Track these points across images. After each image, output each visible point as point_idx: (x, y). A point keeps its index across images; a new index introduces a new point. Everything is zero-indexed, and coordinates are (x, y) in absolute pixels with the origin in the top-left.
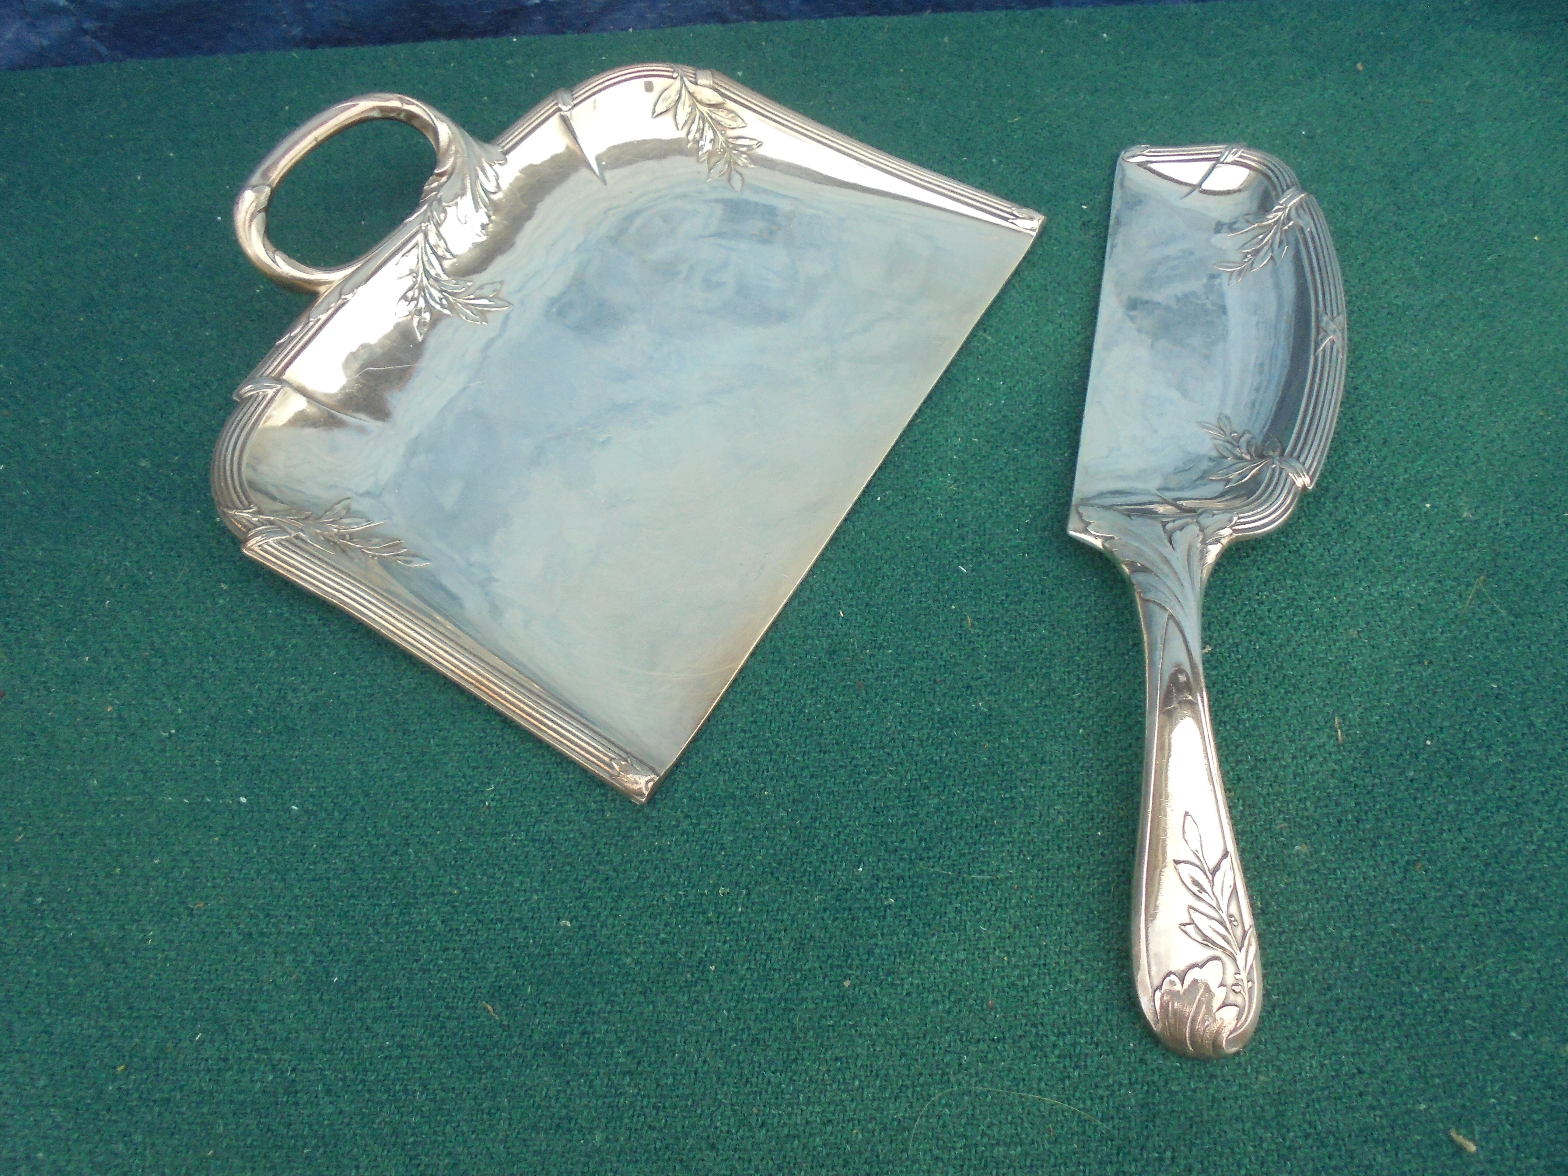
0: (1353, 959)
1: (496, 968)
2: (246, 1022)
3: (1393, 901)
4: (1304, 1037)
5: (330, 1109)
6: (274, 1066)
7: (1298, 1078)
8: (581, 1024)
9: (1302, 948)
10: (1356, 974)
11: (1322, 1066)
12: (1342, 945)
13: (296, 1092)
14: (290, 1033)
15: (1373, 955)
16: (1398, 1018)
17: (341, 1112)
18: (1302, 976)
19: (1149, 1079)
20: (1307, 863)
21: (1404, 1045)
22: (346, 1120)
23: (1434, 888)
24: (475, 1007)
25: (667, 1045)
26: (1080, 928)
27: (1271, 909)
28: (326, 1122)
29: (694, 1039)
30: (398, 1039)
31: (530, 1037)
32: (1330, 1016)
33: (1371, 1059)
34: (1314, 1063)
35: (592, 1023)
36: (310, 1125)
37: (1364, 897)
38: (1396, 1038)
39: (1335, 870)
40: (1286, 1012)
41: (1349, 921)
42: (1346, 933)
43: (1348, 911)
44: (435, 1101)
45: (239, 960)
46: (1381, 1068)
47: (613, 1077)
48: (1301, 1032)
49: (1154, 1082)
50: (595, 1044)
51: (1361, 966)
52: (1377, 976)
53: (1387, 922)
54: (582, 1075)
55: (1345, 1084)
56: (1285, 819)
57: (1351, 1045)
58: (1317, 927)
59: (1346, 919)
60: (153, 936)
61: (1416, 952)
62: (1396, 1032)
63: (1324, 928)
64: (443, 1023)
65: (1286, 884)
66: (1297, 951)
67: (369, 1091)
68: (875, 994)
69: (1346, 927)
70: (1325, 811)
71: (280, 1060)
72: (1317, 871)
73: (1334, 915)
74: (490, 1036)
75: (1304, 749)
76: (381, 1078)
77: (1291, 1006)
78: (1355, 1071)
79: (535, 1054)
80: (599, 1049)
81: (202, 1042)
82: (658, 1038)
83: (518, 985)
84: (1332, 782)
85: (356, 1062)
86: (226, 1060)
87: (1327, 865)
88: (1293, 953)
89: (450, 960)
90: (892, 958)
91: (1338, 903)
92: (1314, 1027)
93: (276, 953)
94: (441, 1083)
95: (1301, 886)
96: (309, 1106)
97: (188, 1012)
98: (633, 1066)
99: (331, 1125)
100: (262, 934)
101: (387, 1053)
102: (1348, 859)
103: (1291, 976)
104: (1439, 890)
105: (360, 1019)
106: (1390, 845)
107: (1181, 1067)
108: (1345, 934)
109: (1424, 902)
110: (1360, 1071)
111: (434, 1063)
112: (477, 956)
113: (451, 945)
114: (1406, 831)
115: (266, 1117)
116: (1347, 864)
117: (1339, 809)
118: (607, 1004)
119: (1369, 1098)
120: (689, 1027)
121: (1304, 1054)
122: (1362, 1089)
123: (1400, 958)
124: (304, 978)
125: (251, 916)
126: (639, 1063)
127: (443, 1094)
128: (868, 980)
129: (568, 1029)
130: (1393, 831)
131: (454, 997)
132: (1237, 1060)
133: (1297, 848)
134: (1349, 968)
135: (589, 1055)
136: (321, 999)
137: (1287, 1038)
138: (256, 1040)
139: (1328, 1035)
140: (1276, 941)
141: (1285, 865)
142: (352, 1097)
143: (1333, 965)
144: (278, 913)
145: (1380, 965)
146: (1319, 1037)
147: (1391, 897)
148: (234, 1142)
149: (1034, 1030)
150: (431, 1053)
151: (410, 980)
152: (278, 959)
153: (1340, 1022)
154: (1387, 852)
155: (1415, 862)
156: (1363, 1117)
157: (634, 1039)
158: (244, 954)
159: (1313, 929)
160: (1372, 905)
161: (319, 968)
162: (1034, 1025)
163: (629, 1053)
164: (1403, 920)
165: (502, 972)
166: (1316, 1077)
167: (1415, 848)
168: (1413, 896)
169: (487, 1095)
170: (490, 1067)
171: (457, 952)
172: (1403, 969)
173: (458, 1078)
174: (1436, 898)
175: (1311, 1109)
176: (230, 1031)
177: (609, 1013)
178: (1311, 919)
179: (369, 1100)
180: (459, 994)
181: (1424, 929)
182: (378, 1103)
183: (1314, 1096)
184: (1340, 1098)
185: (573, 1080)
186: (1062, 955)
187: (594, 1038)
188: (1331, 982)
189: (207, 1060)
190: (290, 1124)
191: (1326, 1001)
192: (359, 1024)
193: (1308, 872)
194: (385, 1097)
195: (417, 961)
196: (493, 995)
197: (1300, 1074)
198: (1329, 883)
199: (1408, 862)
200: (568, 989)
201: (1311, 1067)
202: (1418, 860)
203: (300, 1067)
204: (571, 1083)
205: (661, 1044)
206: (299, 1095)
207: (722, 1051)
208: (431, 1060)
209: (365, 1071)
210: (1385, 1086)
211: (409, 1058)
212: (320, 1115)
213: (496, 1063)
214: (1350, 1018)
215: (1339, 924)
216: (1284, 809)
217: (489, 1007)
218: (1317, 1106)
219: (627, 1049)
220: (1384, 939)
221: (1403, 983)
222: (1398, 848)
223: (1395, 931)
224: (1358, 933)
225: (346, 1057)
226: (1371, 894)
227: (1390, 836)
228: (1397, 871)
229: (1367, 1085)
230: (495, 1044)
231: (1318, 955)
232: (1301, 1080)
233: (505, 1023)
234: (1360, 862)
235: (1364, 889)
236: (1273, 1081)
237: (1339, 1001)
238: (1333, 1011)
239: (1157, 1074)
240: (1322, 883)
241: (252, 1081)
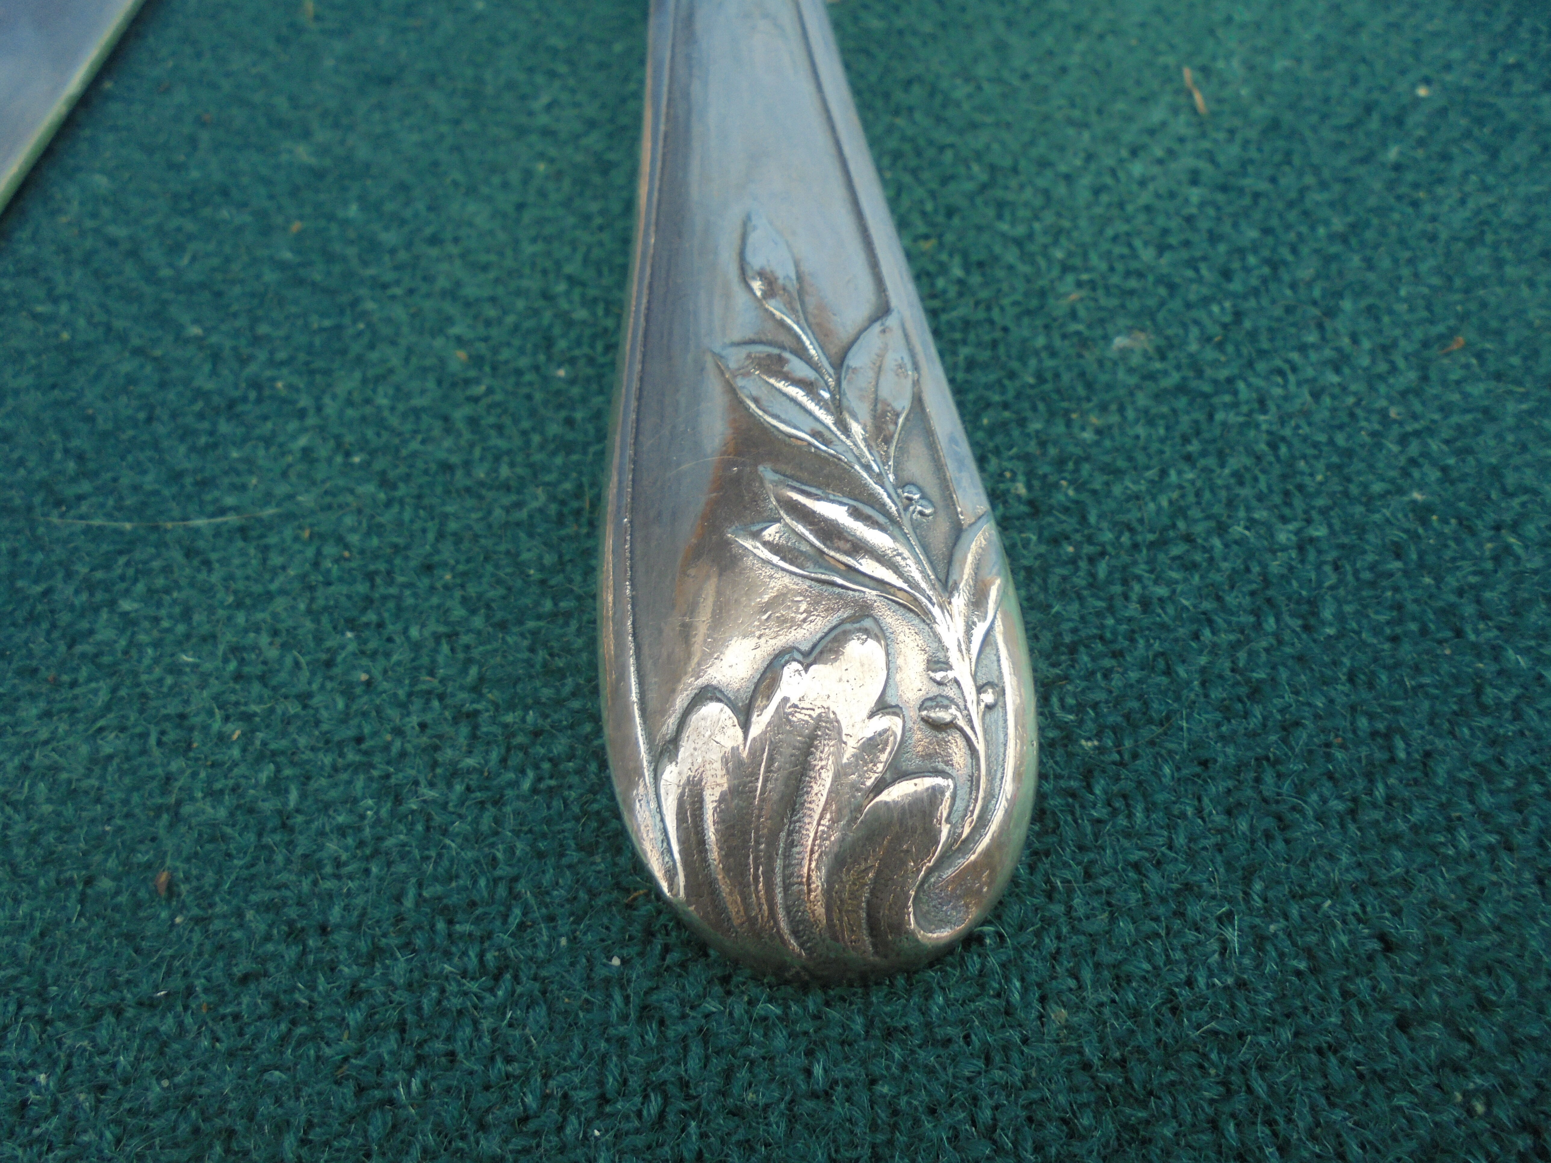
0: (1313, 604)
3: (1403, 440)
4: (1191, 857)
7: (1185, 993)
9: (1162, 591)
10: (1329, 643)
11: (1260, 940)
12: (1275, 567)
15: (1373, 584)
16: (1480, 753)
18: (1168, 672)
19: (665, 1073)
20: (1151, 376)
21: (1519, 839)
23: (1510, 392)
26: (478, 622)
27: (1059, 498)
32: (1269, 778)
33: (1417, 896)
34: (1232, 935)
37: (1322, 438)
38: (1485, 817)
39: (1230, 380)
40: (1127, 785)
41: (1288, 504)
42: (1284, 535)
43: (1284, 477)
46: (1456, 920)
48: (1181, 840)
49: (684, 1084)
51: (1341, 617)
52: (1395, 639)
53: (1401, 491)
55: (1346, 994)
56: (1079, 284)
57: (1345, 859)
58: (1199, 529)
59: (1277, 499)
61: (1496, 559)
62: (1485, 799)
63: (1222, 529)
65: (1099, 432)
66: (1145, 604)
69: (1284, 519)
70: (1184, 254)
72: (1181, 389)
73: (1246, 492)
75: (1112, 138)
77: (1143, 764)
78: (1375, 945)
84: (1195, 194)
87: (1209, 372)
88: (1133, 609)
91: (1248, 461)
92: (1219, 819)
95: (1141, 430)
102: (1262, 353)
103: (1134, 675)
104: (1525, 397)
106: (1370, 309)
107: (784, 1018)
108: (1282, 537)
109: (1490, 429)
110: (1388, 945)
114: (1405, 272)
116: (1261, 366)
117: (1222, 248)
119: (1436, 1030)
121: (1194, 910)
122: (1406, 1002)
123: (1452, 581)
130: (1371, 277)
132: (974, 964)
133: (1120, 342)
134: (1306, 628)
137: (1136, 866)
139: (1268, 836)
140: (1080, 581)
141: (1089, 386)
143: (1258, 626)
145: (1399, 607)
146: (1240, 846)
147: (1396, 430)
149: (291, 953)
153: (1300, 791)
154: (1365, 325)
155: (1443, 339)
156: (1427, 1105)
159: (1188, 538)
160: (1349, 453)
162: (294, 934)
164: (1441, 482)
166: (1241, 984)
167: (1438, 309)
168: (1455, 419)
172: (1469, 610)
174: (1520, 417)
175: (1239, 1104)
178: (1179, 511)
181: (1507, 494)
183: (1244, 1054)
184: (1334, 1049)
186: (417, 704)
188: (1260, 675)
191: (1252, 735)
193: (1158, 397)
197: (1190, 983)
198: (1219, 416)
199: (1426, 344)
201: (1223, 951)
202: (1453, 332)
210: (1482, 982)
214: (1331, 776)
215: (1260, 514)
216: (1077, 262)
218: (1260, 1088)
220: (1396, 535)
221: (1477, 651)
222: (1390, 312)
223: (1422, 513)
224: (1320, 531)
226: (1341, 427)
227: (1365, 288)
228: (1401, 364)
229: (1419, 989)
231: (1207, 605)
232: (1199, 1004)
234: (1295, 356)
235: (1317, 418)
236: (1099, 1021)
237: (1288, 728)
238: (1276, 762)
239: (696, 1050)
240: (1200, 416)
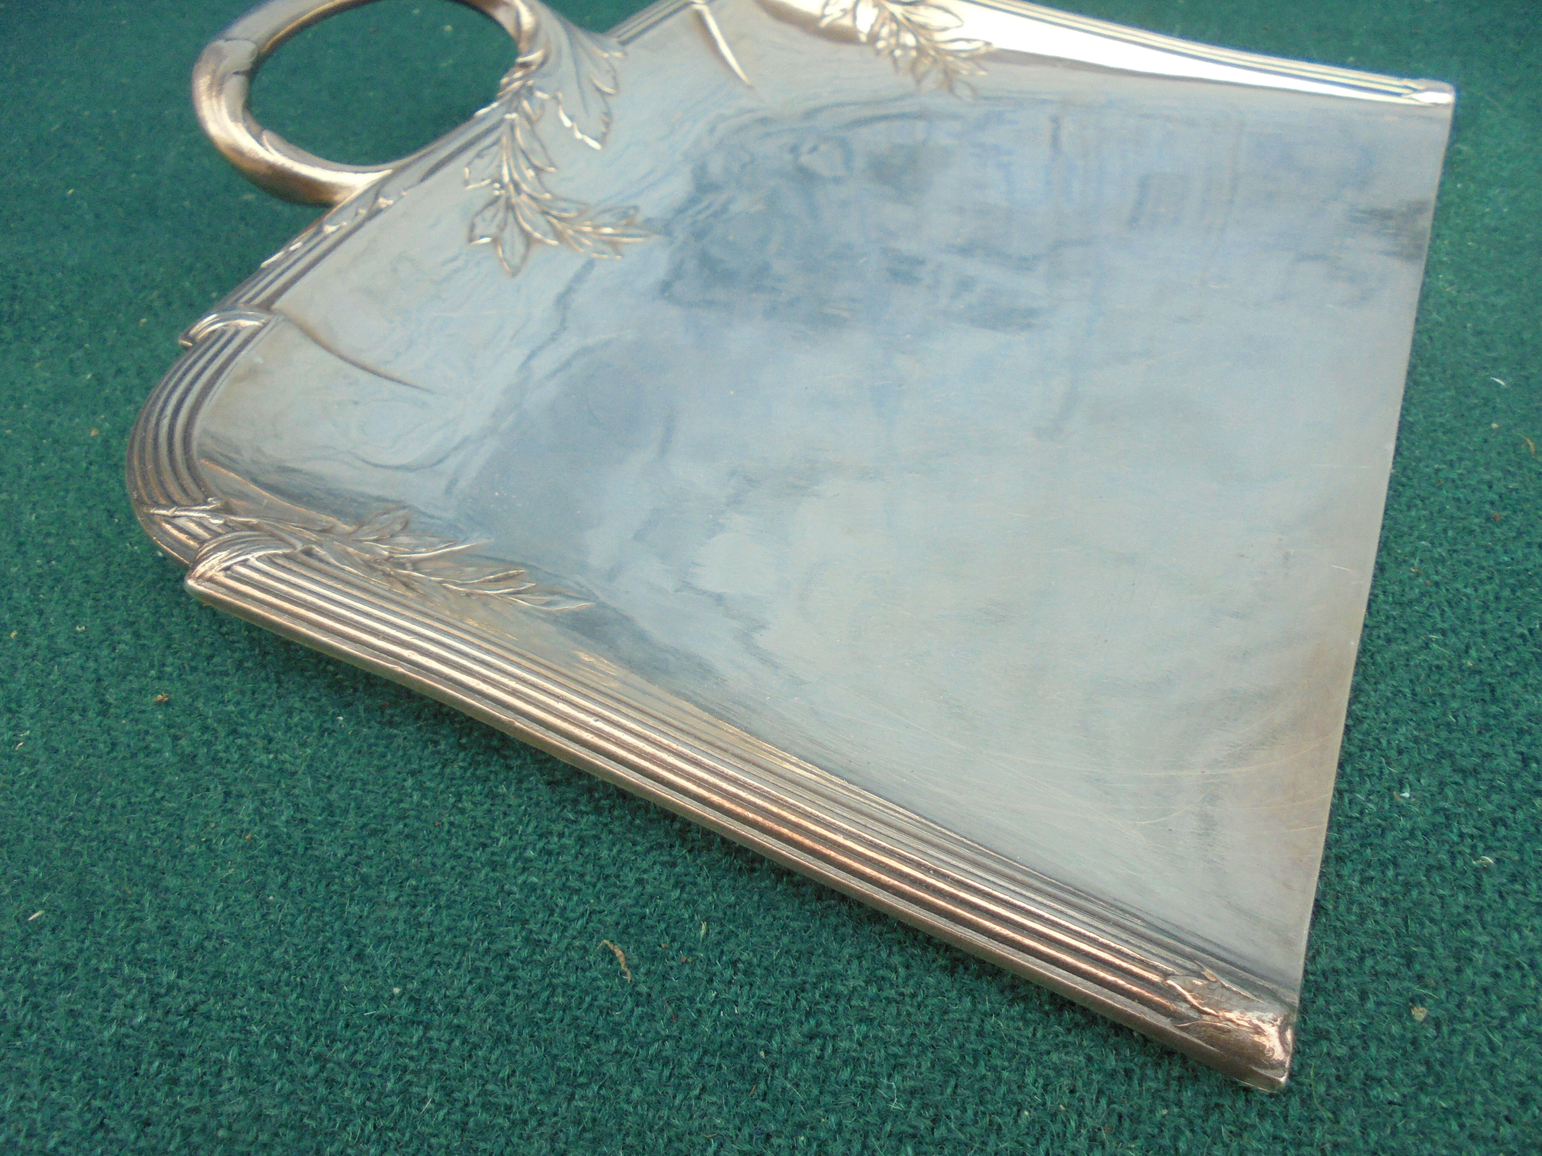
1: (640, 882)
2: (132, 906)
5: (240, 1105)
6: (154, 999)
8: (808, 1014)
13: (182, 1055)
14: (208, 938)
17: (259, 1117)
22: (264, 1137)
24: (585, 949)
25: (1003, 1089)
28: (221, 1133)
29: (1066, 1082)
30: (414, 985)
31: (694, 1025)
35: (833, 1016)
36: (187, 1132)
44: (463, 1127)
45: (159, 795)
47: (872, 1141)
50: (837, 1062)
54: (801, 1126)
60: (29, 738)
64: (512, 969)
67: (330, 1082)
68: (1493, 1048)
71: (171, 987)
74: (607, 1012)
76: (359, 1057)
79: (699, 1062)
80: (845, 1074)
81: (40, 926)
82: (982, 1070)
83: (680, 920)
85: (318, 1016)
86: (68, 968)
89: (550, 853)
90: (1517, 975)
93: (227, 794)
94: (484, 1093)
96: (197, 1090)
97: (33, 870)
98: (923, 1125)
99: (232, 1141)
100: (215, 760)
101: (384, 1009)
105: (349, 934)
111: (475, 1047)
112: (604, 853)
113: (558, 827)
115: (105, 1098)
118: (868, 982)
120: (1054, 1057)
124: (263, 843)
125: (205, 729)
126: (935, 1120)
127: (483, 1117)
128: (1468, 1014)
129: (779, 1021)
131: (544, 923)
135: (821, 1082)
136: (284, 885)
138: (138, 941)
142: (288, 1087)
144: (253, 731)
148: (21, 1140)
150: (475, 1026)
151: (465, 878)
152: (229, 806)
157: (926, 1064)
158: (170, 787)
161: (298, 834)
163: (913, 1092)
165: (649, 889)
169: (579, 1137)
170: (596, 1074)
171: (564, 840)
173: (521, 1086)
176: (97, 916)
177: (872, 1000)
179: (324, 1100)
180: (556, 918)
182: (340, 1110)
185: (779, 1133)
187: (835, 1050)
189: (34, 962)
190: (147, 1123)
192: (345, 943)
194: (358, 1101)
195: (484, 846)
196: (625, 930)
200: (785, 940)
203: (203, 1008)
204: (775, 1141)
205: (988, 1084)
206: (185, 1064)
207: (1135, 1119)
208: (474, 1039)
209: (332, 1038)
211: (427, 1028)
212: (215, 1115)
213: (611, 1069)
217: (619, 953)
219: (910, 1083)
225: (302, 1002)
230: (615, 1030)
233: (643, 989)
241: (103, 1018)
